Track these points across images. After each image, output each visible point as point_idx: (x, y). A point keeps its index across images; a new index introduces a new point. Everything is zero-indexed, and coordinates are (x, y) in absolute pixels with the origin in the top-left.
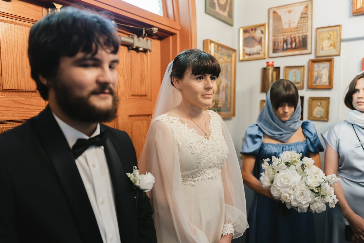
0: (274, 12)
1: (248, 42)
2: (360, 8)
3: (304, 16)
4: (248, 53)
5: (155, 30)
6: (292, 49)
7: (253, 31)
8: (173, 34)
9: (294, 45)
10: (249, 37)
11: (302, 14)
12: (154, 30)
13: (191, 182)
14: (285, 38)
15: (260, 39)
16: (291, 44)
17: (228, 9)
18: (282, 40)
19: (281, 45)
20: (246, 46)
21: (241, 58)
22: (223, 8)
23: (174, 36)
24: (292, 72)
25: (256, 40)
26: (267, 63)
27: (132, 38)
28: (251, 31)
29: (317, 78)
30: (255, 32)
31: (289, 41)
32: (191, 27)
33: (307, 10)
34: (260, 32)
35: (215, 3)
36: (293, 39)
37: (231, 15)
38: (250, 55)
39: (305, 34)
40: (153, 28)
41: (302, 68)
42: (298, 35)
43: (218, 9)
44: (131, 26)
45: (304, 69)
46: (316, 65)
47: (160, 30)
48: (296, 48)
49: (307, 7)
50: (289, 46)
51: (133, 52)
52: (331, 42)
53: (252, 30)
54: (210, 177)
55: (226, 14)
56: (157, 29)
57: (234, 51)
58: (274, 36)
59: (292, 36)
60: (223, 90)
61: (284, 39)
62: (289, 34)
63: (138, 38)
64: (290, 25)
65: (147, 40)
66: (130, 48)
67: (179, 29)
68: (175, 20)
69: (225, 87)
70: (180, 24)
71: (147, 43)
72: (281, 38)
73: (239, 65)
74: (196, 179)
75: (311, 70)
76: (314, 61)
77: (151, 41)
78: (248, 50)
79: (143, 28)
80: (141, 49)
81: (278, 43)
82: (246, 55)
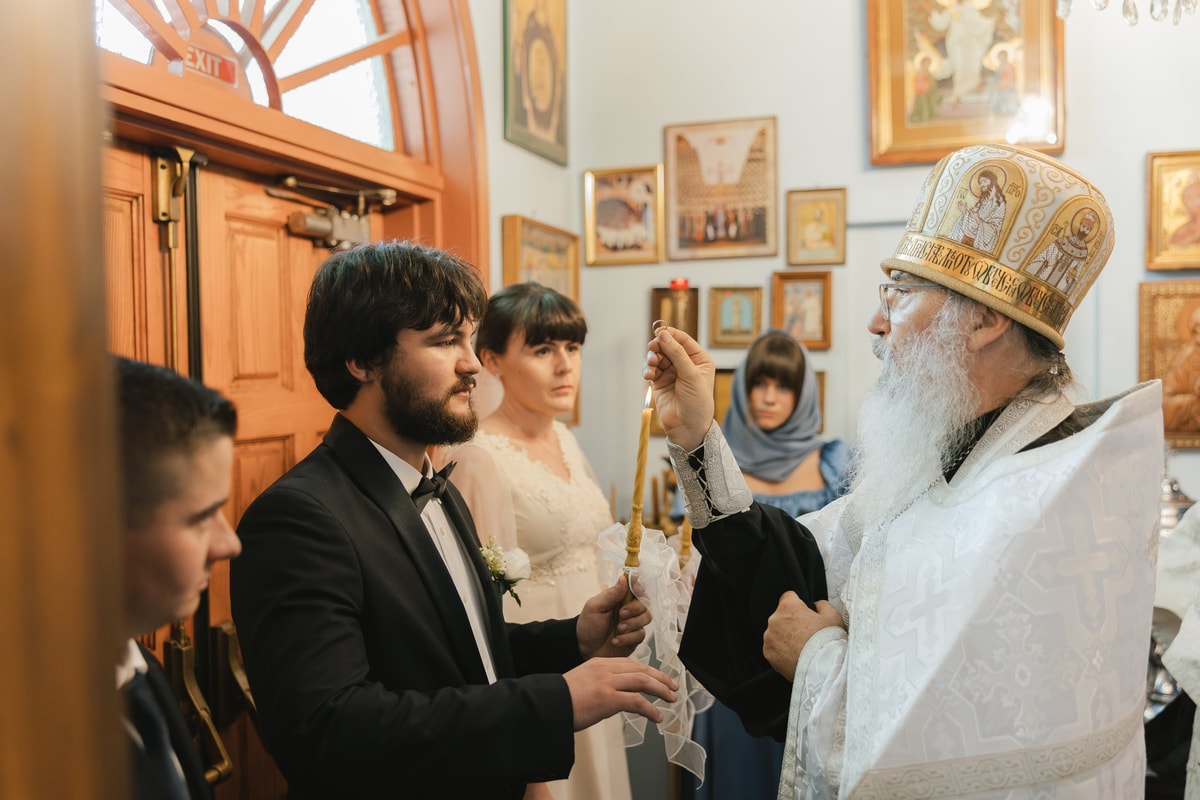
0: (680, 139)
1: (609, 213)
2: (888, 153)
3: (757, 157)
4: (610, 243)
5: (389, 198)
6: (729, 240)
7: (624, 183)
8: (421, 200)
9: (733, 230)
10: (611, 200)
11: (752, 150)
12: (386, 196)
13: (547, 579)
14: (711, 209)
15: (640, 206)
16: (727, 226)
17: (555, 121)
18: (702, 215)
19: (699, 227)
20: (606, 225)
21: (591, 257)
22: (543, 119)
23: (426, 206)
24: (729, 303)
25: (631, 209)
28: (616, 183)
29: (793, 321)
30: (627, 186)
31: (721, 220)
33: (764, 143)
34: (643, 188)
36: (731, 216)
37: (562, 138)
38: (615, 249)
39: (760, 204)
40: (383, 193)
41: (756, 293)
42: (744, 205)
43: (533, 127)
44: (332, 189)
45: (760, 296)
46: (789, 287)
47: (400, 194)
48: (737, 240)
49: (762, 133)
50: (721, 233)
52: (824, 228)
53: (620, 180)
54: (582, 566)
55: (549, 136)
56: (395, 195)
57: (574, 238)
58: (680, 202)
59: (730, 207)
61: (706, 213)
62: (719, 200)
63: (340, 216)
64: (721, 175)
65: (359, 219)
66: (320, 243)
67: (440, 184)
68: (428, 162)
70: (442, 173)
71: (361, 227)
72: (699, 209)
73: (586, 275)
74: (556, 571)
75: (777, 300)
76: (784, 277)
77: (368, 221)
78: (611, 236)
79: (358, 191)
81: (692, 223)
82: (603, 250)
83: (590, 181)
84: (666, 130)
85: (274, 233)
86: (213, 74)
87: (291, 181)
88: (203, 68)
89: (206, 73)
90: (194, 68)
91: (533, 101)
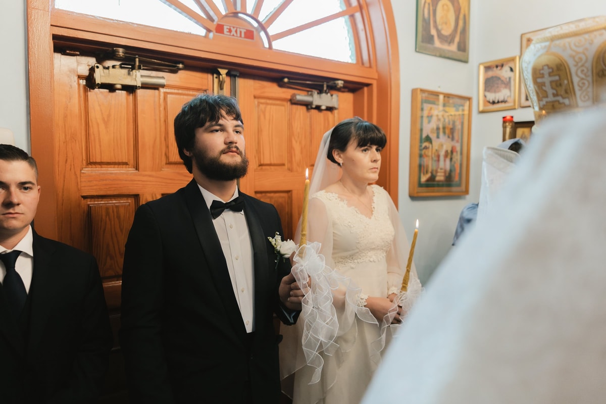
0: (529, 40)
1: (491, 84)
4: (491, 101)
5: (340, 84)
7: (499, 68)
8: (368, 85)
10: (492, 77)
12: (338, 84)
13: (351, 265)
15: (508, 80)
17: (457, 40)
20: (489, 91)
21: (481, 108)
22: (449, 40)
23: (370, 87)
25: (503, 82)
26: (504, 118)
27: (312, 95)
28: (495, 69)
30: (501, 69)
32: (390, 74)
34: (509, 69)
35: (433, 36)
37: (463, 47)
38: (494, 103)
40: (337, 82)
43: (437, 43)
44: (308, 82)
51: (314, 112)
53: (497, 67)
54: (372, 260)
55: (453, 47)
56: (342, 82)
57: (469, 99)
60: (446, 156)
63: (319, 96)
65: (332, 95)
66: (309, 107)
67: (376, 77)
68: (370, 67)
69: (449, 151)
70: (377, 72)
71: (332, 99)
73: (476, 118)
74: (356, 261)
77: (337, 96)
79: (323, 82)
80: (323, 108)
82: (489, 104)
83: (482, 68)
84: (522, 36)
85: (285, 103)
86: (241, 36)
87: (286, 80)
88: (235, 35)
89: (237, 36)
90: (230, 35)
91: (438, 31)
